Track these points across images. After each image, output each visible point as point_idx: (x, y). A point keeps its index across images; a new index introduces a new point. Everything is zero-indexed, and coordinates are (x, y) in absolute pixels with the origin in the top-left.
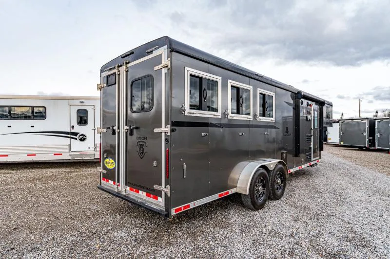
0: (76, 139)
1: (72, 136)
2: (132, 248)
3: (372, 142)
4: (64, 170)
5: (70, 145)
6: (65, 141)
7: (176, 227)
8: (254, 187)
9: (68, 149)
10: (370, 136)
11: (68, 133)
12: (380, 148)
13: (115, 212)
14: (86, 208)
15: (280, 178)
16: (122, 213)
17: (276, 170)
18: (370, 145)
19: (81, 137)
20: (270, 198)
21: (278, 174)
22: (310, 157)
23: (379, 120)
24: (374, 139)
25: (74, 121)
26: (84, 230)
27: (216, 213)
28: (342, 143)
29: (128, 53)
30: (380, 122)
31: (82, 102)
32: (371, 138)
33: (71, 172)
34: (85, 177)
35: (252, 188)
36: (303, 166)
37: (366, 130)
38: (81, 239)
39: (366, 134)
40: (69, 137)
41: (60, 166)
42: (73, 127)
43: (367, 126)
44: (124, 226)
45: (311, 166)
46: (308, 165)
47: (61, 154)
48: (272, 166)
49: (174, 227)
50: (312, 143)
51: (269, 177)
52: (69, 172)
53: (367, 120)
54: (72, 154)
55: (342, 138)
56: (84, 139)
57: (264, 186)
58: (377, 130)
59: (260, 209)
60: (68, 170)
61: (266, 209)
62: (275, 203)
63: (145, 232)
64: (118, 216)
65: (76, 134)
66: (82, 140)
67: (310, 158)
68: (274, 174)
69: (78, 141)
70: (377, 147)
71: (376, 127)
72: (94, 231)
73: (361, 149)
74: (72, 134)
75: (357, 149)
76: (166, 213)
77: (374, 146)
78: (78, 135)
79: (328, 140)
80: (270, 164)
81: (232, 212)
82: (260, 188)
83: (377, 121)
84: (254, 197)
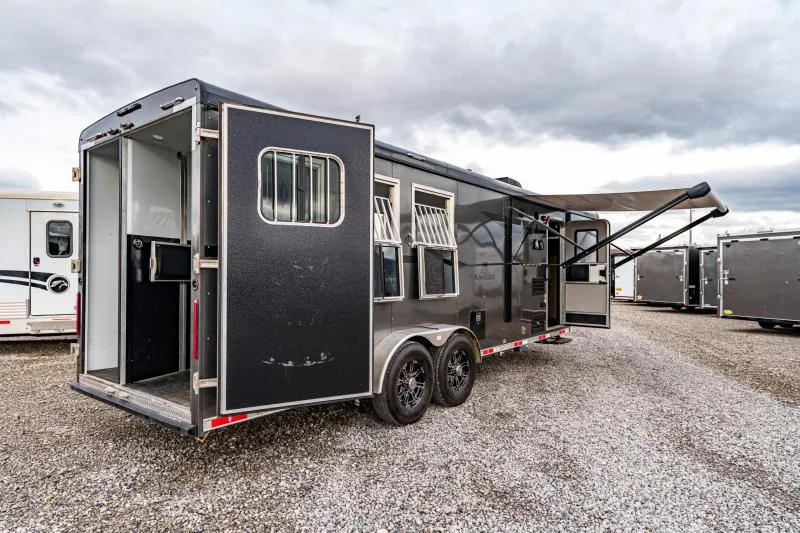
0: (44, 288)
1: (34, 281)
2: (119, 498)
3: (694, 296)
4: (14, 357)
5: (30, 301)
6: (18, 293)
7: (225, 460)
8: (395, 379)
9: (25, 310)
10: (690, 283)
11: (25, 274)
12: (708, 306)
13: (104, 438)
14: (45, 432)
15: (461, 362)
16: (122, 439)
17: (451, 345)
18: (691, 302)
19: (56, 283)
20: (434, 402)
21: (457, 356)
22: (543, 323)
23: (707, 251)
24: (697, 289)
25: (40, 248)
26: (28, 471)
27: (319, 433)
28: (640, 298)
29: (129, 107)
30: (707, 254)
31: (60, 205)
32: (694, 287)
33: (30, 362)
34: (59, 372)
35: (391, 381)
36: (525, 342)
37: (684, 270)
38: (15, 488)
39: (683, 278)
40: (26, 284)
41: (7, 349)
42: (37, 261)
43: (685, 263)
44: (117, 462)
45: (545, 342)
46: (536, 338)
47: (8, 322)
48: (439, 338)
49: (221, 460)
50: (546, 296)
51: (434, 359)
52: (26, 362)
53: (684, 250)
54: (34, 321)
55: (640, 287)
56: (64, 288)
57: (420, 379)
58: (702, 271)
59: (411, 424)
60: (25, 357)
61: (422, 423)
62: (447, 412)
63: (158, 470)
64: (111, 445)
65: (45, 277)
66: (56, 289)
67: (543, 326)
68: (445, 354)
69: (49, 292)
70: (704, 306)
71: (701, 265)
72: (48, 472)
73: (677, 309)
74: (35, 275)
75: (670, 309)
76: (192, 426)
77: (699, 303)
78: (50, 279)
79: (616, 292)
80: (435, 335)
81: (351, 430)
82: (412, 382)
83: (702, 251)
84: (394, 399)
